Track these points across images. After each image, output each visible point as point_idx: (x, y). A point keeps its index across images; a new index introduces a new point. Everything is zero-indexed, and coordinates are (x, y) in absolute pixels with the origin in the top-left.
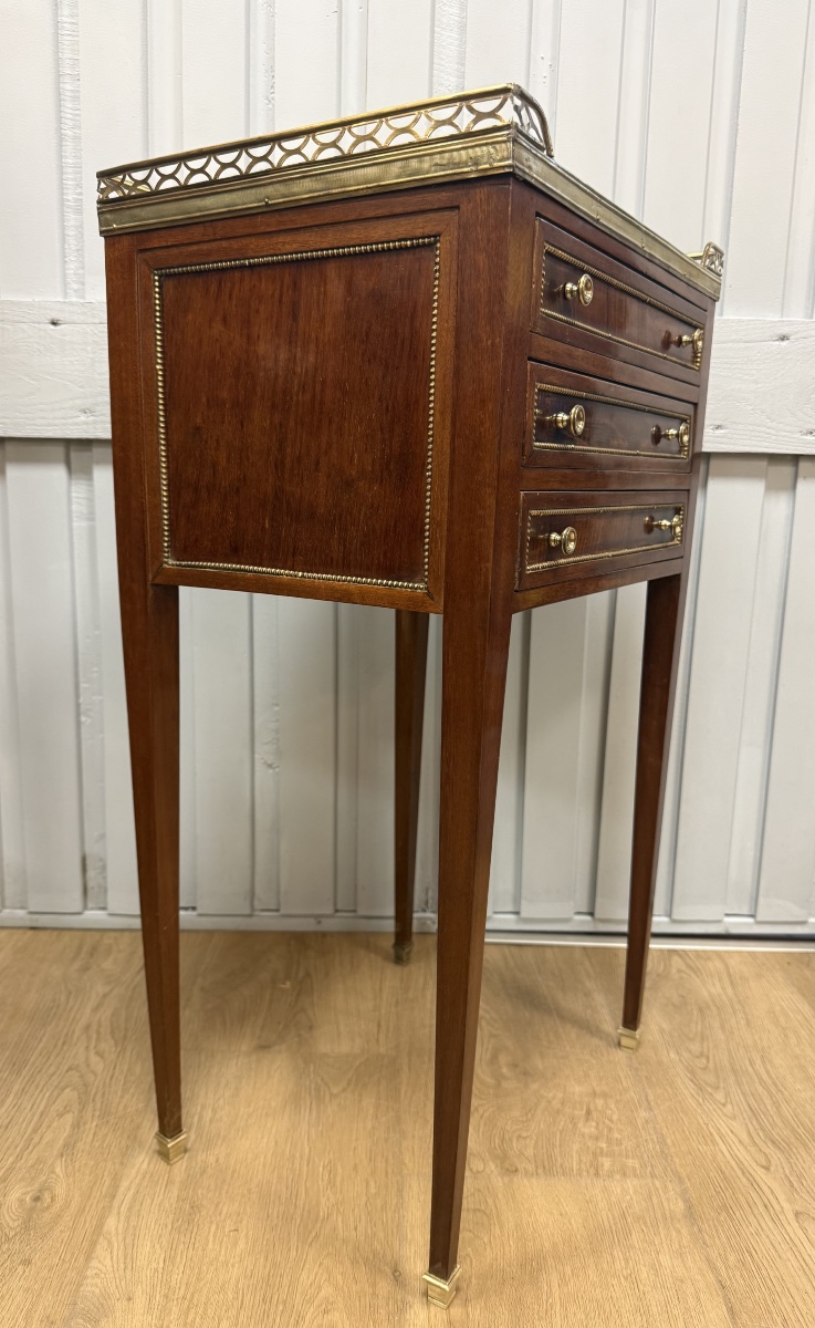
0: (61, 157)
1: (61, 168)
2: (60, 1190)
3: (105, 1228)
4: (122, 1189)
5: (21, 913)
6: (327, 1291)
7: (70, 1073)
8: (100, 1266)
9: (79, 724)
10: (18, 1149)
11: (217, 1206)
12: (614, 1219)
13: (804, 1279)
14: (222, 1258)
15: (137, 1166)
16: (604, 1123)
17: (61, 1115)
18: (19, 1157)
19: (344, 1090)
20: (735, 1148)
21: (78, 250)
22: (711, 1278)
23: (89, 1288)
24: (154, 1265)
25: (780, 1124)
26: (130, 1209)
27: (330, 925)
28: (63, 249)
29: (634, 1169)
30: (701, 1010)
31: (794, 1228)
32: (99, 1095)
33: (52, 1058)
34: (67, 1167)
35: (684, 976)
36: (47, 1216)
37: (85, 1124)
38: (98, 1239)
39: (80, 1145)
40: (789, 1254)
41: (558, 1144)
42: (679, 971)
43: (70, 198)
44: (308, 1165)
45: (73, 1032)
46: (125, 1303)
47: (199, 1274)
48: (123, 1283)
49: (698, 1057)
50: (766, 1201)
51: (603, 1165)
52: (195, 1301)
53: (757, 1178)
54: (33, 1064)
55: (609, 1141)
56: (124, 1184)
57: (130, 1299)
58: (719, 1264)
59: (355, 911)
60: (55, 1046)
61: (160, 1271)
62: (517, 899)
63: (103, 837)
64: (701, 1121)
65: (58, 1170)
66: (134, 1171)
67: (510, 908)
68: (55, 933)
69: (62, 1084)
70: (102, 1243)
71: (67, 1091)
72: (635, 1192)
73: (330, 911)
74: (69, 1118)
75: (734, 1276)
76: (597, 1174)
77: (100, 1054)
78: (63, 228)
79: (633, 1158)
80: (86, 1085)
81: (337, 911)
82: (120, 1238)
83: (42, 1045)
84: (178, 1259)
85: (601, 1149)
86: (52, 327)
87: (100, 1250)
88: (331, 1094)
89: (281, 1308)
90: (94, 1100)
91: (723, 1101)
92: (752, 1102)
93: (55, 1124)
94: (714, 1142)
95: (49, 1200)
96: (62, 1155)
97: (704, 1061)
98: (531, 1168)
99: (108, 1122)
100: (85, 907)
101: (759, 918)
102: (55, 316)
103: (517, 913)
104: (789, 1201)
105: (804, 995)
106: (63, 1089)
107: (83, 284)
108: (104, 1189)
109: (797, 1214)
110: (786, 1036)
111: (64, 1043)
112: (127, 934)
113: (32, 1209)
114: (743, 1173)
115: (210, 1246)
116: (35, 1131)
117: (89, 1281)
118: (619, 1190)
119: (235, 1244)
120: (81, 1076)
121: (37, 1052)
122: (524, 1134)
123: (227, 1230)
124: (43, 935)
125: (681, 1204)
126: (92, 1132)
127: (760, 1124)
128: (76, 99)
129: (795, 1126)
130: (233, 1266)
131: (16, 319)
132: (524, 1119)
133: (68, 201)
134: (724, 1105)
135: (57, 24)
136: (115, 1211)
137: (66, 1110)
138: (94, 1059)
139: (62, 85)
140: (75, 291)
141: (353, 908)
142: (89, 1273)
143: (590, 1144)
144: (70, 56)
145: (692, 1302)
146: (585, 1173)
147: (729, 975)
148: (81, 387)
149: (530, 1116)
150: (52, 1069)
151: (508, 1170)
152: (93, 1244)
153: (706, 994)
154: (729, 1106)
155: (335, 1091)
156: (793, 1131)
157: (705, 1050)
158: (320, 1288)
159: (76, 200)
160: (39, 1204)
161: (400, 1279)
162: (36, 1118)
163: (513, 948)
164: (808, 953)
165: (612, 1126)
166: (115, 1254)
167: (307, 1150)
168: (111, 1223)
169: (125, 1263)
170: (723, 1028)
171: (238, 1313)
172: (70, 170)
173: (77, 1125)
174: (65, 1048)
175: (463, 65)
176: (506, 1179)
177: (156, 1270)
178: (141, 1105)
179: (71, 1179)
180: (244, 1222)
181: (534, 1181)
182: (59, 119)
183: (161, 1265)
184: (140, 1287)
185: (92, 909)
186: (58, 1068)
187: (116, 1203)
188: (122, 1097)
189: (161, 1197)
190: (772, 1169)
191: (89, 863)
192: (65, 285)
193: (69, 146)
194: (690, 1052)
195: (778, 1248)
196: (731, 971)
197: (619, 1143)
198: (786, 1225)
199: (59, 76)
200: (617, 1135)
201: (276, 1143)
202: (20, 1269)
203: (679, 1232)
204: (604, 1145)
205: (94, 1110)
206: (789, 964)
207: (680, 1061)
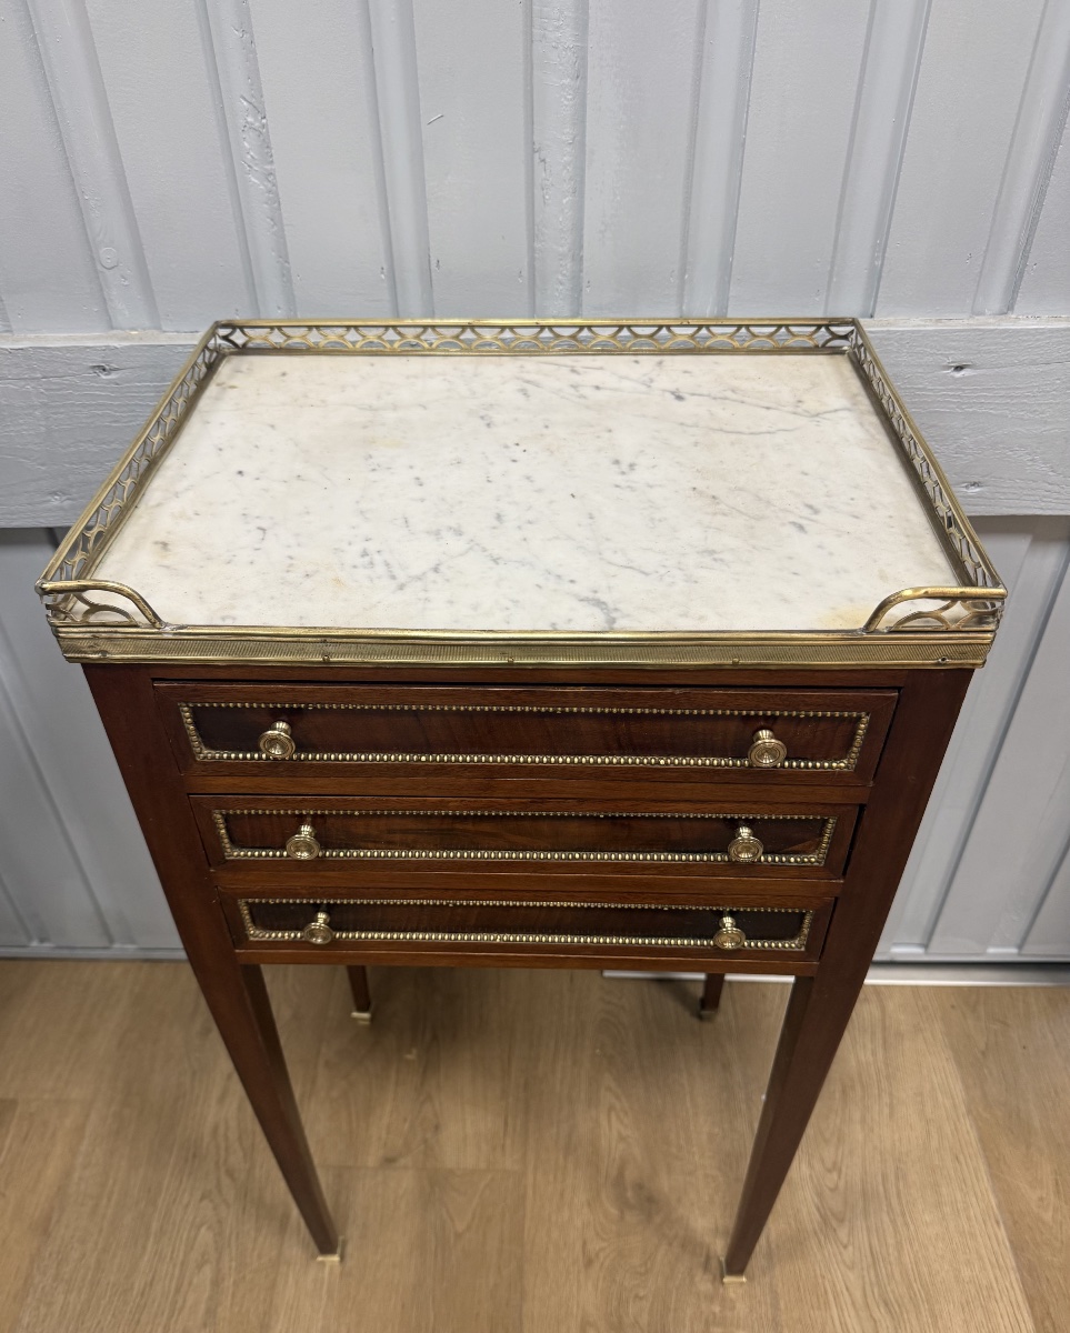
7: (203, 1204)
17: (200, 1267)
20: (846, 1314)
25: (898, 1277)
30: (844, 1092)
32: (234, 1236)
37: (223, 1279)
39: (221, 1310)
41: (673, 1307)
49: (830, 1171)
64: (818, 1272)
71: (203, 1230)
80: (220, 1222)
85: (714, 1314)
88: (456, 1231)
90: (229, 1243)
91: (845, 1241)
92: (875, 1242)
93: (195, 1281)
94: (827, 1303)
96: (205, 1326)
97: (835, 1175)
99: (244, 1277)
106: (199, 1228)
110: (928, 1135)
111: (194, 1157)
120: (215, 1208)
122: (642, 1294)
126: (231, 1290)
127: (877, 1276)
129: (912, 1279)
132: (643, 1270)
134: (845, 1247)
137: (204, 1260)
147: (884, 1028)
149: (649, 1265)
150: (187, 1197)
153: (853, 1063)
154: (850, 1248)
155: (460, 1227)
156: (910, 1287)
157: (840, 1158)
162: (177, 1272)
170: (863, 1121)
173: (216, 1281)
196: (887, 1024)
201: (403, 1306)
204: (717, 1309)
205: (231, 1260)
206: (953, 1007)
207: (811, 1176)
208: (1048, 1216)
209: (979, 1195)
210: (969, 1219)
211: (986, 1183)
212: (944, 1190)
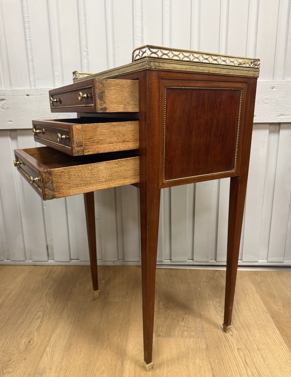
0: (27, 46)
1: (27, 49)
2: (35, 340)
3: (46, 350)
4: (52, 339)
5: (31, 261)
6: (103, 368)
7: (41, 307)
8: (44, 360)
9: (43, 209)
10: (25, 329)
11: (76, 345)
12: (185, 350)
13: (236, 368)
14: (76, 359)
15: (56, 333)
16: (187, 322)
17: (37, 319)
18: (25, 331)
19: (115, 312)
21: (33, 73)
22: (210, 367)
23: (41, 366)
24: (58, 360)
25: (238, 323)
26: (53, 345)
27: (117, 264)
28: (29, 73)
29: (193, 335)
30: (222, 289)
31: (236, 353)
32: (48, 313)
33: (36, 303)
34: (38, 333)
35: (219, 278)
36: (31, 347)
37: (43, 322)
38: (44, 352)
39: (42, 328)
40: (233, 360)
41: (173, 328)
42: (218, 276)
43: (30, 58)
44: (102, 333)
45: (43, 296)
46: (49, 370)
47: (70, 363)
48: (50, 365)
49: (218, 303)
50: (230, 345)
51: (184, 334)
52: (68, 370)
53: (229, 338)
54: (31, 305)
55: (188, 327)
56: (53, 338)
57: (51, 369)
58: (212, 363)
59: (124, 260)
60: (38, 300)
61: (60, 362)
62: (171, 256)
63: (52, 240)
65: (35, 334)
66: (55, 335)
67: (169, 258)
68: (41, 267)
69: (38, 310)
70: (45, 354)
71: (40, 312)
72: (192, 342)
73: (117, 260)
74: (39, 320)
75: (216, 366)
76: (182, 337)
77: (49, 302)
78: (29, 67)
79: (194, 332)
80: (45, 311)
81: (119, 260)
82: (50, 353)
83: (34, 299)
84: (65, 359)
85: (185, 330)
86: (27, 96)
87: (44, 356)
88: (111, 313)
89: (90, 372)
90: (46, 315)
93: (36, 322)
95: (32, 342)
96: (37, 330)
97: (220, 304)
98: (164, 335)
99: (50, 321)
100: (48, 259)
101: (243, 261)
102: (28, 93)
103: (171, 260)
104: (237, 345)
105: (254, 284)
106: (38, 312)
107: (35, 83)
108: (47, 340)
109: (238, 349)
110: (246, 296)
111: (40, 299)
112: (60, 266)
113: (28, 345)
114: (225, 337)
115: (73, 355)
116: (30, 323)
117: (41, 364)
118: (188, 342)
119: (80, 355)
120: (44, 308)
121: (33, 301)
122: (164, 325)
123: (78, 351)
124: (37, 267)
125: (205, 346)
126: (45, 324)
128: (29, 28)
129: (243, 324)
130: (79, 361)
131: (17, 95)
133: (30, 59)
135: (22, 6)
136: (49, 346)
137: (39, 318)
138: (48, 303)
139: (25, 25)
140: (33, 85)
141: (123, 259)
142: (41, 362)
143: (182, 328)
144: (27, 15)
145: (203, 373)
146: (179, 337)
148: (36, 114)
149: (166, 320)
150: (36, 306)
151: (157, 335)
152: (43, 354)
153: (224, 283)
155: (112, 312)
156: (242, 325)
157: (221, 301)
158: (101, 367)
159: (32, 58)
160: (30, 343)
161: (123, 365)
162: (31, 320)
163: (169, 270)
164: (258, 271)
165: (189, 323)
166: (48, 357)
167: (103, 329)
168: (48, 349)
169: (50, 360)
171: (79, 374)
172: (29, 50)
173: (41, 322)
174: (40, 300)
175: (142, 9)
176: (156, 338)
177: (59, 362)
178: (59, 317)
179: (39, 337)
180: (83, 349)
181: (164, 339)
182: (25, 35)
183: (60, 360)
184: (54, 366)
185: (50, 260)
186: (38, 306)
187: (50, 343)
188: (54, 314)
189: (62, 342)
190: (233, 336)
191: (49, 247)
192: (30, 83)
193: (28, 42)
194: (216, 301)
195: (231, 359)
197: (190, 328)
198: (234, 352)
199: (24, 22)
200: (190, 326)
202: (23, 361)
203: (203, 353)
204: (186, 328)
205: (46, 318)
206: (251, 274)
207: (213, 304)
208: (282, 312)
209: (261, 307)
210: (258, 312)
211: (263, 305)
212: (251, 307)
